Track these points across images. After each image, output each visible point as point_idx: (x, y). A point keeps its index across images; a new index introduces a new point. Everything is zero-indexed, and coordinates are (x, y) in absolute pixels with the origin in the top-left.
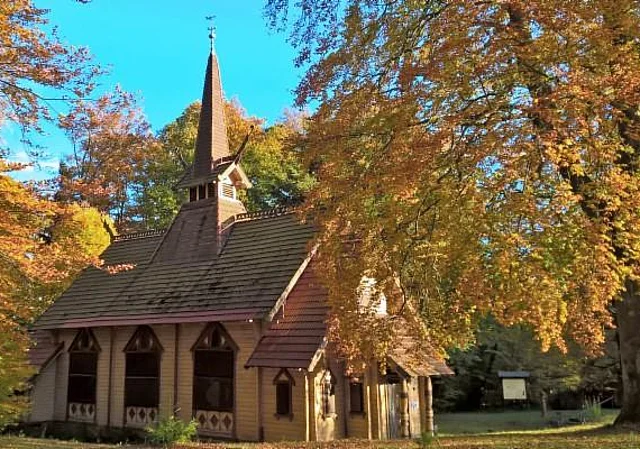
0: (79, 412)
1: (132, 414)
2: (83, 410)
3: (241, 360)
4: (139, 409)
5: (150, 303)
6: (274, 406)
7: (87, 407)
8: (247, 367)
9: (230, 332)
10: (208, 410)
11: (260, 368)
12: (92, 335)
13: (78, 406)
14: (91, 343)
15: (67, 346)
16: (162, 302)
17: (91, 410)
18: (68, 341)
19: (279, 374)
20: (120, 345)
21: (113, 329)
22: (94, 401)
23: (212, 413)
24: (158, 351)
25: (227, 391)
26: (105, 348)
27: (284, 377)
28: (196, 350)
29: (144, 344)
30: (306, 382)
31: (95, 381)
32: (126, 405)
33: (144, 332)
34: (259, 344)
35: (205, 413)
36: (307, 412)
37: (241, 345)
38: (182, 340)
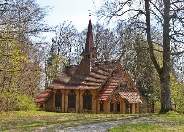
0: (57, 109)
1: (69, 110)
2: (58, 108)
3: (93, 98)
4: (71, 109)
5: (73, 84)
6: (100, 109)
7: (59, 108)
8: (93, 100)
9: (91, 92)
10: (86, 109)
11: (97, 100)
12: (60, 91)
13: (57, 107)
14: (60, 93)
15: (55, 93)
16: (76, 84)
17: (60, 109)
18: (55, 92)
19: (101, 102)
20: (67, 94)
21: (65, 90)
22: (61, 106)
23: (87, 110)
24: (75, 95)
25: (90, 105)
26: (63, 94)
27: (102, 102)
28: (84, 96)
29: (72, 94)
30: (106, 104)
31: (61, 102)
32: (68, 108)
33: (72, 91)
34: (97, 95)
35: (85, 110)
36: (106, 110)
37: (93, 95)
38: (81, 93)
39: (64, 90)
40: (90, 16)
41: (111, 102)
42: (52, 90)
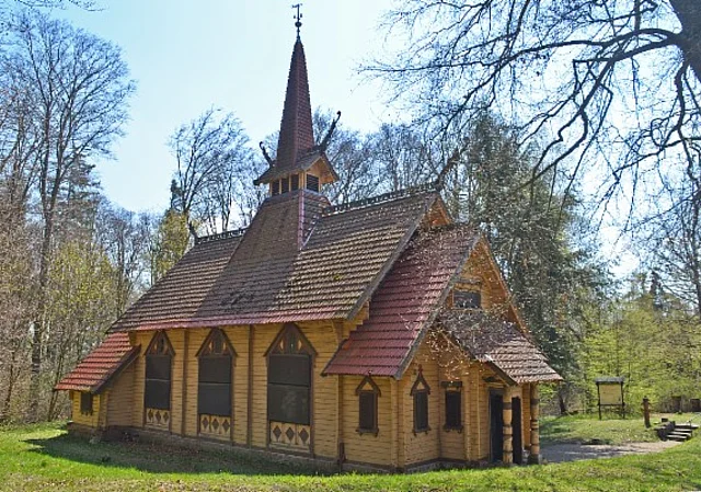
0: (155, 419)
2: (158, 416)
3: (320, 366)
4: (213, 418)
5: (223, 304)
6: (357, 419)
7: (162, 413)
8: (323, 375)
9: (307, 335)
10: (284, 422)
11: (342, 376)
13: (155, 412)
14: (166, 347)
15: (144, 349)
16: (235, 303)
17: (166, 417)
18: (145, 343)
19: (363, 383)
20: (194, 349)
21: (187, 331)
22: (169, 408)
23: (287, 426)
24: (231, 356)
25: (304, 401)
26: (179, 352)
27: (368, 387)
28: (272, 356)
29: (217, 348)
30: (393, 392)
31: (169, 387)
32: (200, 415)
33: (217, 334)
34: (340, 349)
35: (280, 425)
36: (395, 427)
37: (318, 350)
38: (257, 343)
39: (182, 334)
40: (298, 25)
41: (416, 383)
42: (133, 335)
